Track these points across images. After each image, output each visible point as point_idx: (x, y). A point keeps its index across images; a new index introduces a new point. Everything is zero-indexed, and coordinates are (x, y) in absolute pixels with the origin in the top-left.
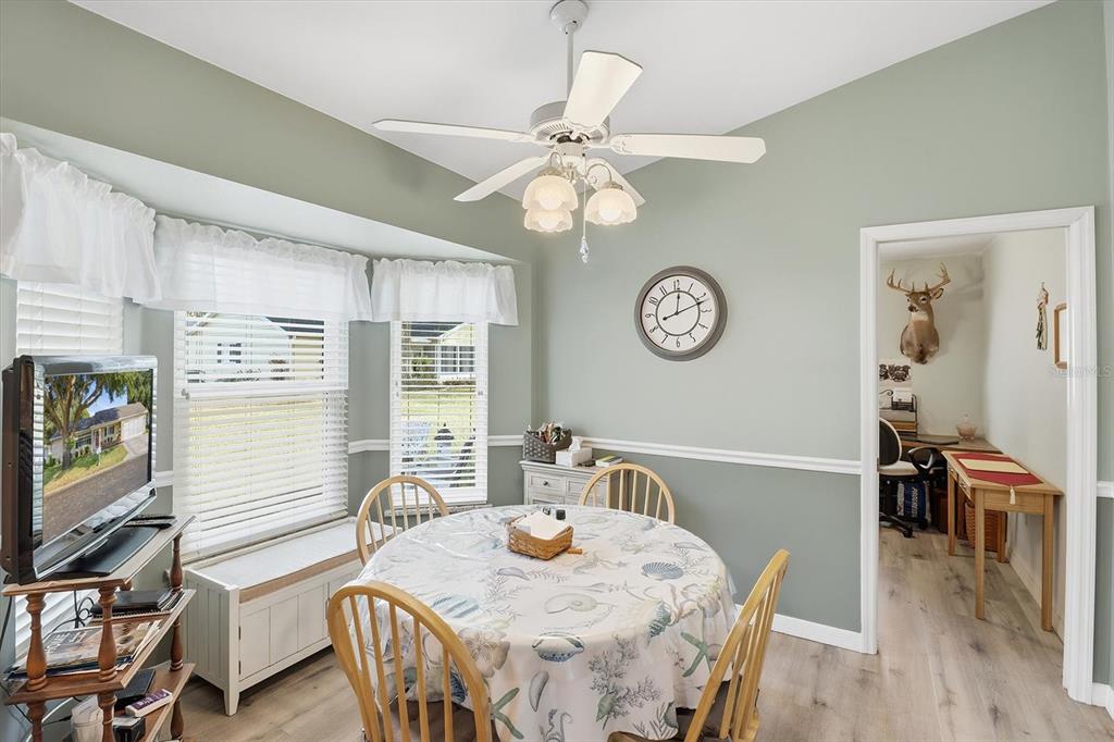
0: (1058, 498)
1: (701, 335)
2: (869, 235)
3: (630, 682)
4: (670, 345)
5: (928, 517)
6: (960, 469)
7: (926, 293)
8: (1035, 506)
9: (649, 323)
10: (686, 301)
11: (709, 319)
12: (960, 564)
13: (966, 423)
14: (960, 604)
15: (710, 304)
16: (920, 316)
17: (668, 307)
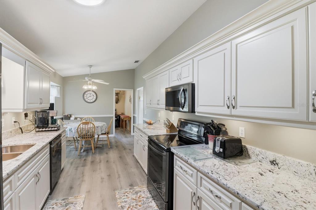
0: (131, 118)
1: (94, 100)
2: (115, 89)
3: (102, 129)
4: (89, 101)
5: (118, 126)
6: (122, 117)
7: (118, 93)
8: (129, 119)
9: (85, 98)
10: (91, 95)
11: (95, 98)
12: (122, 129)
13: (122, 112)
14: (122, 132)
15: (95, 95)
16: (117, 97)
17: (88, 95)
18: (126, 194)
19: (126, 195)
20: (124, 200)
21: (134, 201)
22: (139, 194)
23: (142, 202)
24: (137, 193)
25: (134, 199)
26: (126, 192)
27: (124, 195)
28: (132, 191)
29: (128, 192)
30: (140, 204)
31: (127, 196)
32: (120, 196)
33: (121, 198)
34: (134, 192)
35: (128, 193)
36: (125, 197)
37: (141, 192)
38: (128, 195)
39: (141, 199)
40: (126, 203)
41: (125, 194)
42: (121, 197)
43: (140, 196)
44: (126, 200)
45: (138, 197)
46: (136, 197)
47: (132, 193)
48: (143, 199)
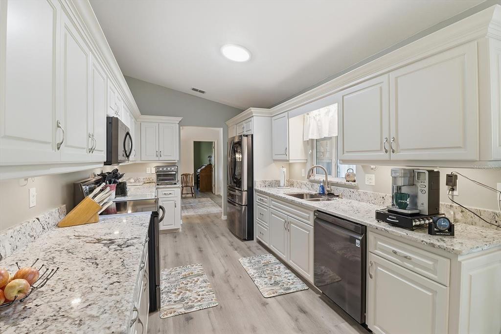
18: (199, 298)
19: (201, 296)
20: (203, 289)
21: (188, 289)
22: (180, 297)
23: (178, 287)
24: (182, 300)
25: (188, 291)
26: (199, 301)
27: (203, 297)
28: (190, 304)
29: (196, 301)
30: (183, 285)
31: (199, 295)
32: (209, 295)
33: (207, 292)
34: (186, 301)
35: (197, 299)
36: (201, 293)
37: (175, 302)
38: (197, 297)
39: (178, 291)
40: (201, 286)
41: (202, 299)
42: (207, 294)
43: (179, 295)
44: (200, 290)
45: (181, 294)
46: (186, 293)
47: (190, 299)
48: (176, 292)
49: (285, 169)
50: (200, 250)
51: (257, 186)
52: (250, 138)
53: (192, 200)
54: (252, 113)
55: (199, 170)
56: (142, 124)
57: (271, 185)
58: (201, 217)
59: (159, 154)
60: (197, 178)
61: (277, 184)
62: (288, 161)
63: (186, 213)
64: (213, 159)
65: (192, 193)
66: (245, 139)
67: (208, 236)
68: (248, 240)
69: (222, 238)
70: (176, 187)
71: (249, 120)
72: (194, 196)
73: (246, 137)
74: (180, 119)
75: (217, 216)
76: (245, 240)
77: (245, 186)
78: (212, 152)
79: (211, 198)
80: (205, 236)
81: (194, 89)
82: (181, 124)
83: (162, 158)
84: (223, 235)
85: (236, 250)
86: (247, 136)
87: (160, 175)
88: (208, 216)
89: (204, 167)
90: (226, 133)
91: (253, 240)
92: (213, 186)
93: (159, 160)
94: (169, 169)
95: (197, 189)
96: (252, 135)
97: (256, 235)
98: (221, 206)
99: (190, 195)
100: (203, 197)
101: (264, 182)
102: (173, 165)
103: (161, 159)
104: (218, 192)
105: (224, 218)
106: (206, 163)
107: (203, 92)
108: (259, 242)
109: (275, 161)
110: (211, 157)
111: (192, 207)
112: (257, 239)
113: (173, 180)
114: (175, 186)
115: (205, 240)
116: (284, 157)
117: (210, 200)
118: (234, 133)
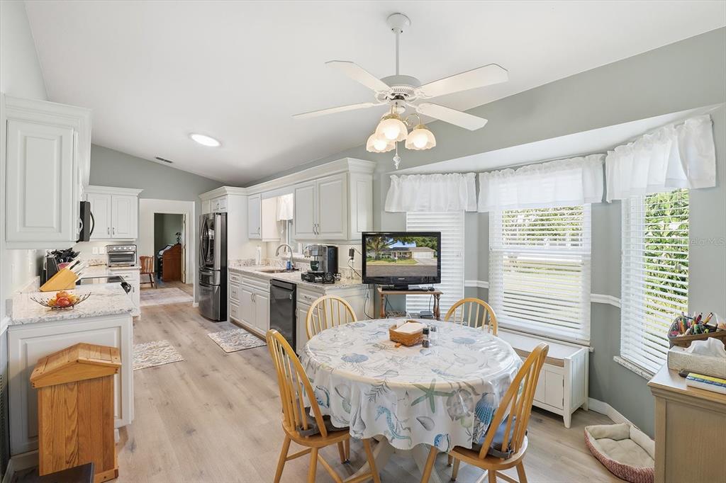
20: (170, 353)
21: (155, 354)
23: (143, 354)
28: (156, 361)
30: (149, 353)
33: (174, 355)
34: (153, 360)
35: (164, 358)
37: (142, 362)
44: (167, 354)
46: (152, 357)
49: (260, 248)
50: (166, 332)
51: (231, 265)
52: (225, 217)
53: (152, 291)
54: (225, 191)
55: (161, 253)
56: (89, 195)
57: (246, 264)
58: (165, 307)
59: (111, 231)
60: (159, 263)
61: (253, 262)
62: (261, 240)
63: (145, 304)
64: (183, 237)
65: (152, 282)
66: (219, 218)
67: (174, 321)
68: (221, 321)
69: (192, 322)
70: (135, 269)
71: (223, 197)
72: (154, 285)
73: (220, 216)
74: (140, 191)
75: (186, 305)
76: (217, 321)
77: (218, 266)
78: (181, 227)
79: (179, 288)
80: (171, 321)
81: (158, 158)
82: (140, 196)
83: (116, 236)
84: (193, 319)
85: (206, 329)
86: (220, 214)
87: (113, 255)
88: (175, 305)
89: (168, 248)
90: (199, 208)
91: (226, 320)
92: (183, 273)
93: (111, 238)
94: (125, 248)
95: (159, 278)
96: (226, 214)
97: (230, 315)
98: (192, 295)
99: (149, 285)
100: (168, 287)
101: (239, 261)
102: (130, 244)
103: (113, 236)
104: (189, 280)
105: (196, 305)
106: (173, 243)
107: (170, 162)
108: (234, 322)
109: (250, 239)
110: (180, 234)
111: (152, 298)
112: (231, 319)
113: (131, 261)
114: (133, 267)
115: (172, 325)
116: (257, 236)
117: (179, 290)
118: (209, 209)
